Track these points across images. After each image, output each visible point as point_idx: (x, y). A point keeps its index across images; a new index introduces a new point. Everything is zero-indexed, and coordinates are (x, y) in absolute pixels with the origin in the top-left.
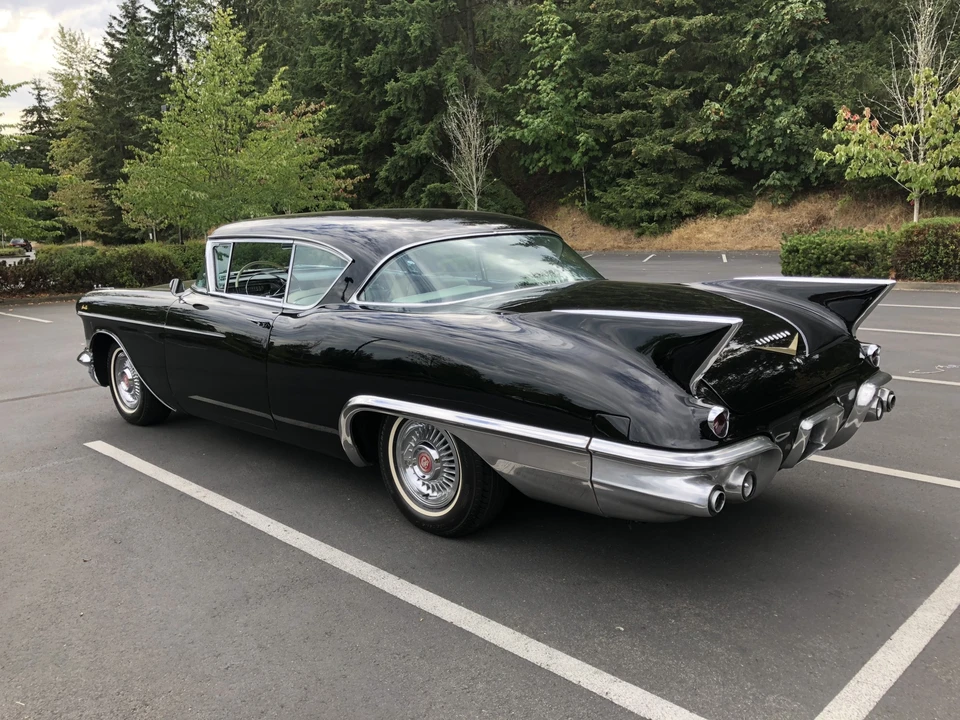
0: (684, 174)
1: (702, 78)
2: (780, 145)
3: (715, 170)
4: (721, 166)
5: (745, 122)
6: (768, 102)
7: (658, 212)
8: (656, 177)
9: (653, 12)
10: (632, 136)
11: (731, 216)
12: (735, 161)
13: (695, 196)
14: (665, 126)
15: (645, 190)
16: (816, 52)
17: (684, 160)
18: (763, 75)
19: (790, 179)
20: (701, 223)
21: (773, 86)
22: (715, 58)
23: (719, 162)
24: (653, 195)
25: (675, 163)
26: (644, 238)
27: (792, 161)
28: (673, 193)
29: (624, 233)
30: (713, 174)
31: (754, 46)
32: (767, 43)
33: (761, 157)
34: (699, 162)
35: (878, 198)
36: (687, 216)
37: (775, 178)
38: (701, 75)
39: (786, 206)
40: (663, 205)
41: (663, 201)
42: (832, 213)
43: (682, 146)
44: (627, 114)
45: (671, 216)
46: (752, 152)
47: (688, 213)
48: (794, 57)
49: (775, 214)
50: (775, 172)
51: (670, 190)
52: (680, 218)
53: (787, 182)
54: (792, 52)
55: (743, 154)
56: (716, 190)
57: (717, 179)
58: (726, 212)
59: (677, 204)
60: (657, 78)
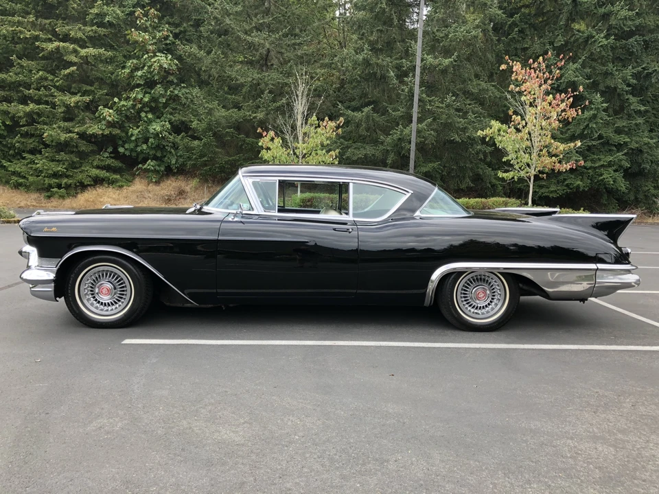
0: (83, 156)
1: (93, 91)
2: (152, 144)
3: (107, 155)
4: (111, 153)
5: (126, 125)
6: (143, 115)
7: (64, 181)
8: (63, 156)
9: (50, 36)
10: (39, 123)
11: (121, 187)
12: (121, 150)
13: (95, 172)
14: (65, 120)
15: (52, 165)
16: (174, 89)
17: (84, 147)
18: (140, 96)
19: (159, 166)
20: (100, 190)
21: (145, 105)
22: (102, 79)
23: (110, 150)
24: (60, 168)
25: (77, 147)
26: (52, 199)
27: (159, 154)
28: (76, 168)
29: (35, 196)
30: (105, 157)
31: (131, 76)
32: (141, 77)
33: (139, 149)
34: (95, 148)
35: (214, 181)
36: (88, 185)
37: (150, 164)
38: (93, 88)
39: (157, 183)
40: (67, 177)
41: (68, 173)
42: (188, 189)
43: (82, 136)
44: (32, 106)
45: (75, 185)
46: (132, 146)
47: (89, 183)
48: (159, 89)
49: (152, 187)
50: (150, 161)
51: (73, 166)
52: (83, 187)
53: (157, 168)
54: (158, 86)
55: (127, 146)
56: (108, 168)
57: (109, 162)
58: (118, 184)
59: (80, 177)
60: (58, 84)
